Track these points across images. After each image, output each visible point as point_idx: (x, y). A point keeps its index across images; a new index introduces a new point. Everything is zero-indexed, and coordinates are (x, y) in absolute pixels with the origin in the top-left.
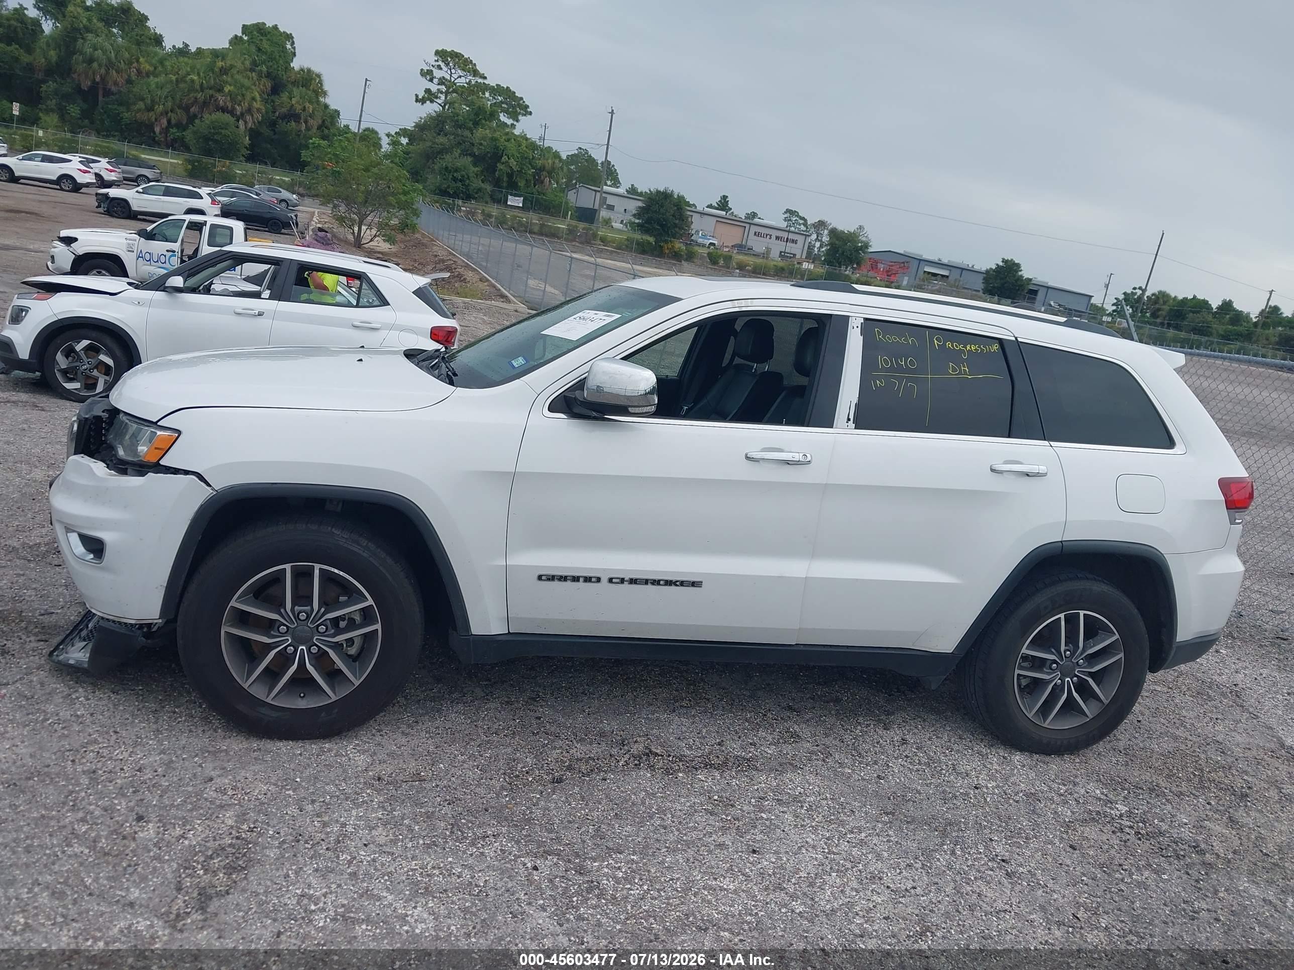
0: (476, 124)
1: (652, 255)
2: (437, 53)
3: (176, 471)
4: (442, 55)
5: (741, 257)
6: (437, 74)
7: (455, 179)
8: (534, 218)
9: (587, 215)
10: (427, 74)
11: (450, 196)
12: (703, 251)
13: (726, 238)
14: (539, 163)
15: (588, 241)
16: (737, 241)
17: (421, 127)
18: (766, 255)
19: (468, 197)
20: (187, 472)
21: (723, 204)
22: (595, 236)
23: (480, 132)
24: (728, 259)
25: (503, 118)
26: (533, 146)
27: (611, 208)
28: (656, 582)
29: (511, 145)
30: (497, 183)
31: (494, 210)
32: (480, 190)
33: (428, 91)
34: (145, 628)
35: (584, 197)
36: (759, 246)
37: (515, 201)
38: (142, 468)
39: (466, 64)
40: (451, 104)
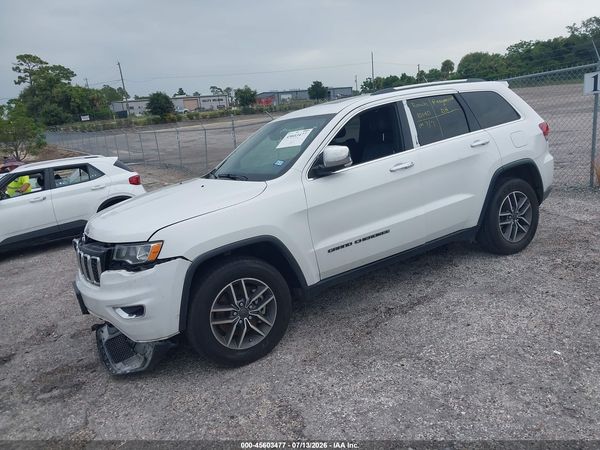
0: (52, 87)
1: (162, 123)
2: (18, 57)
3: (169, 259)
4: (20, 57)
5: (202, 113)
6: (22, 68)
7: (53, 116)
8: (99, 123)
9: (123, 114)
10: (16, 69)
11: (52, 125)
12: (185, 115)
13: (190, 107)
14: (90, 97)
15: (129, 125)
16: (196, 107)
17: (23, 96)
18: (211, 110)
19: (62, 122)
20: (175, 258)
21: (181, 92)
22: (131, 123)
23: (55, 91)
24: (197, 115)
25: (64, 81)
26: (84, 90)
27: (132, 108)
28: (373, 237)
29: (74, 92)
30: (73, 112)
31: (78, 125)
32: (67, 118)
33: (20, 77)
34: (172, 339)
35: (117, 107)
36: (207, 106)
37: (85, 118)
38: (149, 265)
39: (34, 59)
40: (35, 80)
